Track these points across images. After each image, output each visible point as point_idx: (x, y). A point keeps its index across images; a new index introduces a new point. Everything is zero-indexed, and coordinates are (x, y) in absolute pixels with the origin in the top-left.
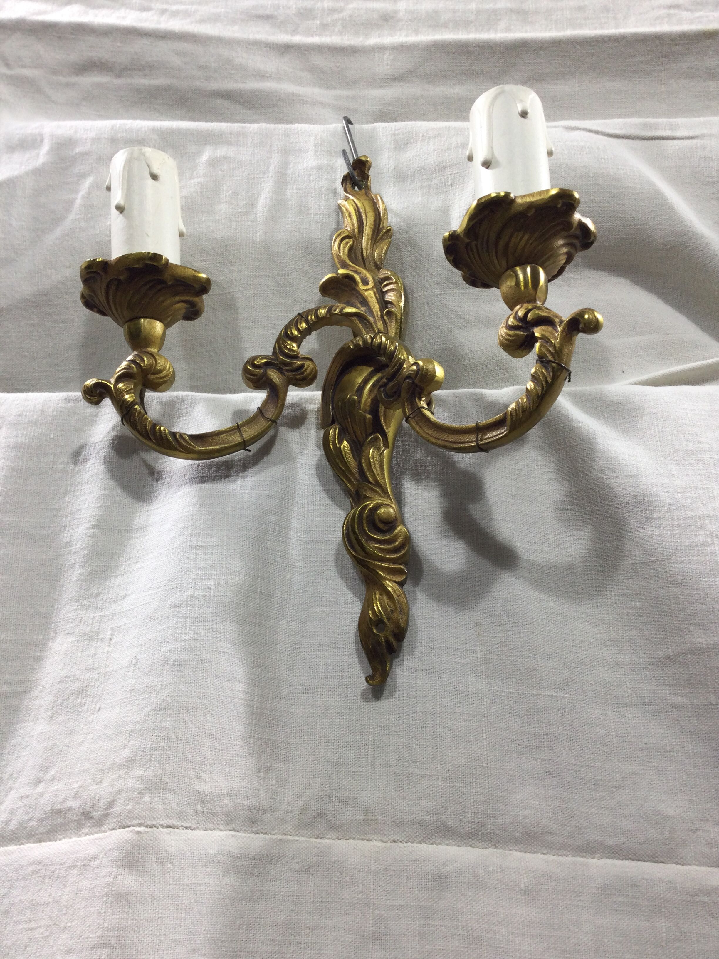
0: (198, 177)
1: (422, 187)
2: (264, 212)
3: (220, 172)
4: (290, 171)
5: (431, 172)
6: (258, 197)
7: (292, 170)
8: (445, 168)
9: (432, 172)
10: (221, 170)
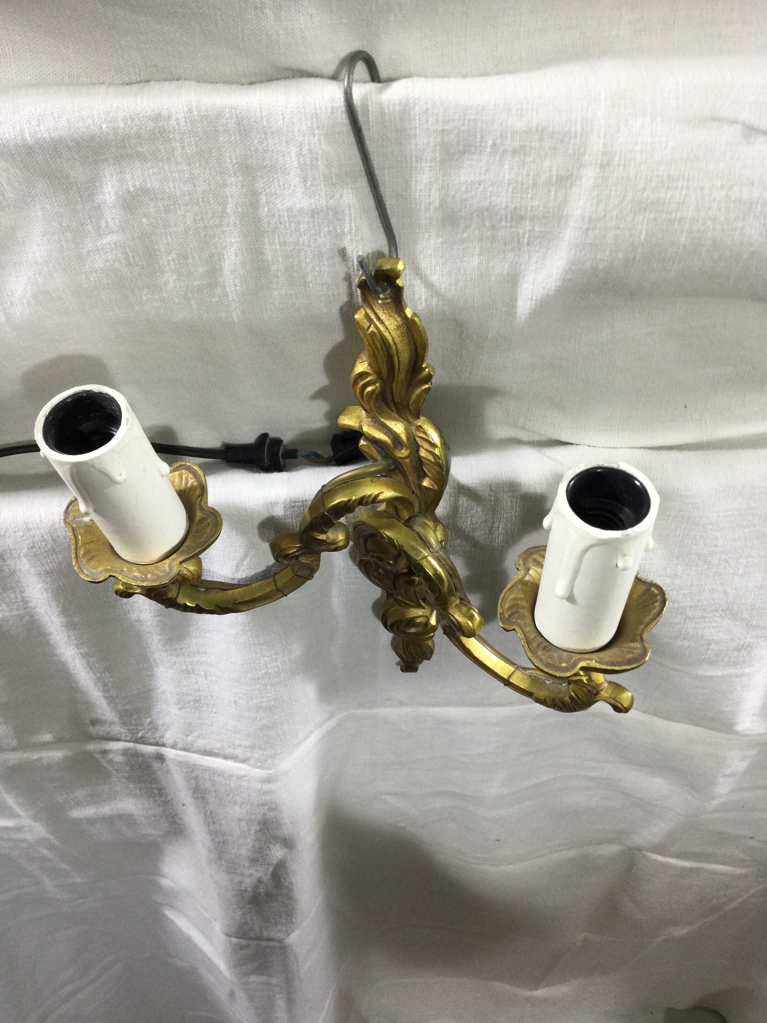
0: (111, 232)
1: (481, 239)
2: (236, 286)
3: (144, 220)
4: (264, 211)
5: (498, 217)
6: (220, 260)
7: (266, 209)
8: (522, 218)
9: (501, 219)
10: (145, 216)
